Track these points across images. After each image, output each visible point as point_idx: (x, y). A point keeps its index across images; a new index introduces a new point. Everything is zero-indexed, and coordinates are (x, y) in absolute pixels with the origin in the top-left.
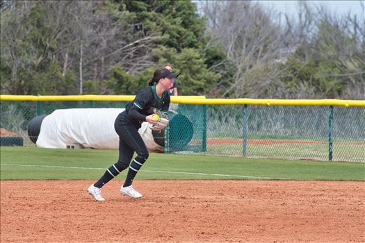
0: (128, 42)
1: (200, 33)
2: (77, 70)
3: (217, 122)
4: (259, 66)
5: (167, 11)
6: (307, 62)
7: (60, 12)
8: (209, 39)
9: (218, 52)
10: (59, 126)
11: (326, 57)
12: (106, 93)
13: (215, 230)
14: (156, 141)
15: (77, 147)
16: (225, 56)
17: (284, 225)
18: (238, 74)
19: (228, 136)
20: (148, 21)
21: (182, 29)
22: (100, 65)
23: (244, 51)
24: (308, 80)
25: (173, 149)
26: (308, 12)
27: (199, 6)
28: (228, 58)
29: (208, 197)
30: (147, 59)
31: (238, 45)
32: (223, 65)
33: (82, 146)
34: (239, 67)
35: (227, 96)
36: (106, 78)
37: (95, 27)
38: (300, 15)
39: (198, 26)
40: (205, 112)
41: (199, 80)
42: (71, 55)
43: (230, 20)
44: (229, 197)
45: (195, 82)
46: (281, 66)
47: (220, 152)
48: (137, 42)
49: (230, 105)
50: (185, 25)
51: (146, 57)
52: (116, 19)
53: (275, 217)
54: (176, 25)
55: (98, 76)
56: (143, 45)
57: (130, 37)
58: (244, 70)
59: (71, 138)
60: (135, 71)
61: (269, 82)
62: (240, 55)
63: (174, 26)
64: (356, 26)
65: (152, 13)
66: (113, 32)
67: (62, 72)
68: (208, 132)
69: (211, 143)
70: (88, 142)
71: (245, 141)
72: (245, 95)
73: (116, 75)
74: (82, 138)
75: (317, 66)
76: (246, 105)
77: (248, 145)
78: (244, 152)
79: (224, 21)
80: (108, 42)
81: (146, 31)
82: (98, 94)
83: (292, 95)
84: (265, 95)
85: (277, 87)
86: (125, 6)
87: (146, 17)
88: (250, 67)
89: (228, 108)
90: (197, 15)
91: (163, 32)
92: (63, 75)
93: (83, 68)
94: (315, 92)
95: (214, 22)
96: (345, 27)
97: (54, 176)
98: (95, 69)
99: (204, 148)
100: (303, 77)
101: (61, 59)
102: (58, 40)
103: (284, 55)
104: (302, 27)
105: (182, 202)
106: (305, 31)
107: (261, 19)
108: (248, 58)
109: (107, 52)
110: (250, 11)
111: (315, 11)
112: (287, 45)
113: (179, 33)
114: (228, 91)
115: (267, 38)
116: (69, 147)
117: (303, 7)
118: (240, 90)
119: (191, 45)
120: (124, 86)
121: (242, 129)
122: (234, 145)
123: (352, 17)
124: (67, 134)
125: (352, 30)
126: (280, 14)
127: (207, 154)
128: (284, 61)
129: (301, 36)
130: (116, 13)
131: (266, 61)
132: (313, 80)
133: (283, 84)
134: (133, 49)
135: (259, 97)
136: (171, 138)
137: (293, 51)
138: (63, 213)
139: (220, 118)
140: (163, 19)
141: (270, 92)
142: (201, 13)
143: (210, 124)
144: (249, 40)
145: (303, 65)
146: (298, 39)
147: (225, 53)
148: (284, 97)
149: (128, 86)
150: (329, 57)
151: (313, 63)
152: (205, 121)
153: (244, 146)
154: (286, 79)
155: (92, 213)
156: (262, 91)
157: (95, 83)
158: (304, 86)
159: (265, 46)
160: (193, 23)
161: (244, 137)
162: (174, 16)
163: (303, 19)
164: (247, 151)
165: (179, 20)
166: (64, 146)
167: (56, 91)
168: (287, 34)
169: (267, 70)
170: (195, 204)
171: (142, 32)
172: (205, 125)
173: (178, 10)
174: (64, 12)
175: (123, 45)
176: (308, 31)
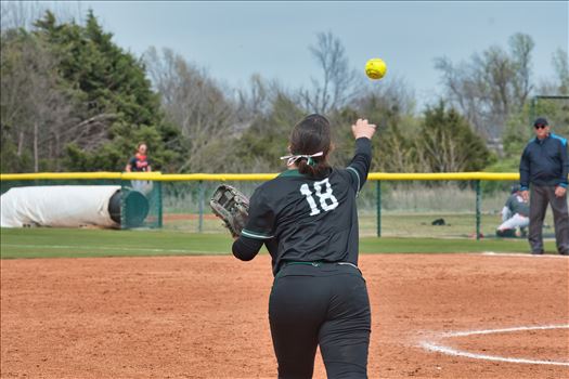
0: (83, 120)
1: (154, 110)
2: (32, 149)
3: (173, 199)
4: (214, 141)
5: (121, 88)
6: (262, 138)
7: (15, 91)
8: (163, 115)
9: (173, 128)
10: (15, 204)
11: (279, 132)
12: (61, 171)
13: (171, 306)
14: (112, 218)
15: (32, 225)
16: (180, 133)
17: (240, 300)
18: (193, 150)
19: (184, 211)
20: (102, 98)
21: (137, 106)
22: (55, 143)
23: (199, 128)
24: (262, 155)
25: (129, 226)
26: (261, 89)
27: (153, 83)
28: (183, 134)
29: (164, 273)
30: (103, 137)
31: (193, 121)
32: (178, 141)
33: (38, 225)
34: (195, 144)
35: (183, 172)
36: (61, 156)
37: (49, 106)
38: (254, 91)
39: (153, 103)
40: (160, 188)
41: (158, 157)
42: (26, 133)
43: (185, 96)
44: (185, 273)
45: (155, 159)
46: (236, 142)
47: (176, 228)
48: (92, 119)
49: (186, 181)
50: (139, 101)
51: (102, 134)
52: (69, 97)
53: (231, 291)
54: (131, 102)
55: (54, 154)
56: (98, 123)
57: (85, 114)
58: (199, 146)
59: (27, 217)
60: (91, 148)
61: (224, 157)
62: (195, 131)
63: (129, 104)
64: (308, 101)
65: (106, 91)
66: (68, 109)
67: (17, 150)
68: (165, 209)
69: (167, 218)
70: (44, 220)
71: (201, 217)
72: (201, 171)
73: (71, 153)
74: (37, 216)
75: (271, 141)
76: (201, 181)
77: (205, 221)
78: (200, 227)
79: (179, 98)
80: (64, 120)
81: (100, 108)
82: (53, 172)
83: (248, 170)
84: (221, 170)
85: (232, 162)
86: (78, 85)
87: (102, 94)
88: (206, 143)
89: (184, 184)
90: (151, 92)
91: (118, 110)
92: (19, 153)
93: (39, 146)
94: (271, 167)
95: (168, 98)
96: (299, 102)
97: (10, 255)
98: (50, 147)
99: (160, 224)
100: (257, 152)
101: (16, 138)
102: (14, 119)
103: (239, 131)
104: (256, 102)
105: (138, 279)
106: (258, 106)
107: (215, 95)
108: (203, 133)
109: (62, 130)
110: (203, 87)
111: (267, 87)
112: (241, 120)
113: (134, 109)
114: (183, 167)
115: (222, 113)
116: (24, 226)
117: (256, 83)
118: (195, 166)
119: (147, 123)
120: (79, 163)
121: (198, 204)
122: (190, 221)
123: (304, 92)
124: (23, 212)
125: (304, 106)
126: (234, 90)
127: (163, 230)
128: (238, 136)
129: (255, 112)
130: (70, 91)
131: (221, 136)
132: (268, 155)
133: (237, 159)
134: (89, 127)
135: (215, 173)
136: (127, 215)
137: (248, 125)
138: (19, 291)
139: (176, 194)
140: (118, 97)
141: (225, 167)
142: (154, 89)
143: (165, 201)
144: (203, 116)
145: (258, 140)
146: (252, 114)
147: (179, 129)
148: (239, 172)
149: (83, 163)
150: (283, 133)
151: (268, 139)
152: (160, 197)
153: (200, 222)
154: (241, 155)
155: (48, 291)
156: (218, 167)
157: (50, 161)
158: (259, 161)
159: (220, 122)
160: (146, 99)
161: (200, 212)
162: (128, 93)
163: (257, 94)
164: (203, 226)
165: (133, 97)
166: (20, 224)
167: (12, 170)
168: (240, 109)
169: (222, 146)
170: (151, 281)
171: (97, 109)
172: (161, 201)
173: (132, 87)
174: (19, 90)
175: (78, 123)
176: (262, 107)
